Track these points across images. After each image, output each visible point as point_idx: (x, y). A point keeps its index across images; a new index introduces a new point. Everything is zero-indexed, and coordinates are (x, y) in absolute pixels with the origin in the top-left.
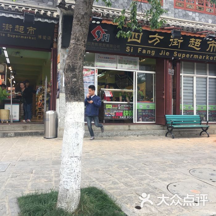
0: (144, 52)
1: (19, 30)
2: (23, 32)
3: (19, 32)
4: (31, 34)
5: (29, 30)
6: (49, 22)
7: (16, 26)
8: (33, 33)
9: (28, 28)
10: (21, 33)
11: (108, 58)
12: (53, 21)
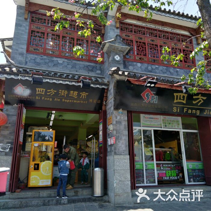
0: (190, 111)
1: (73, 95)
2: (76, 97)
3: (73, 97)
4: (83, 98)
5: (82, 95)
6: (100, 87)
7: (71, 92)
8: (85, 98)
9: (81, 93)
10: (75, 98)
11: (153, 118)
12: (104, 87)
